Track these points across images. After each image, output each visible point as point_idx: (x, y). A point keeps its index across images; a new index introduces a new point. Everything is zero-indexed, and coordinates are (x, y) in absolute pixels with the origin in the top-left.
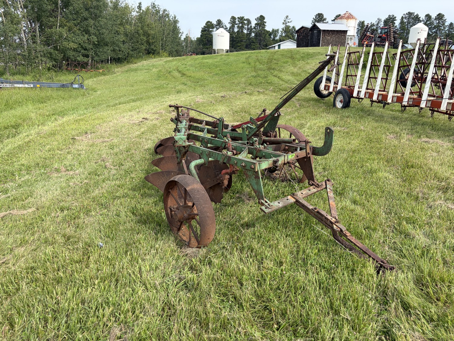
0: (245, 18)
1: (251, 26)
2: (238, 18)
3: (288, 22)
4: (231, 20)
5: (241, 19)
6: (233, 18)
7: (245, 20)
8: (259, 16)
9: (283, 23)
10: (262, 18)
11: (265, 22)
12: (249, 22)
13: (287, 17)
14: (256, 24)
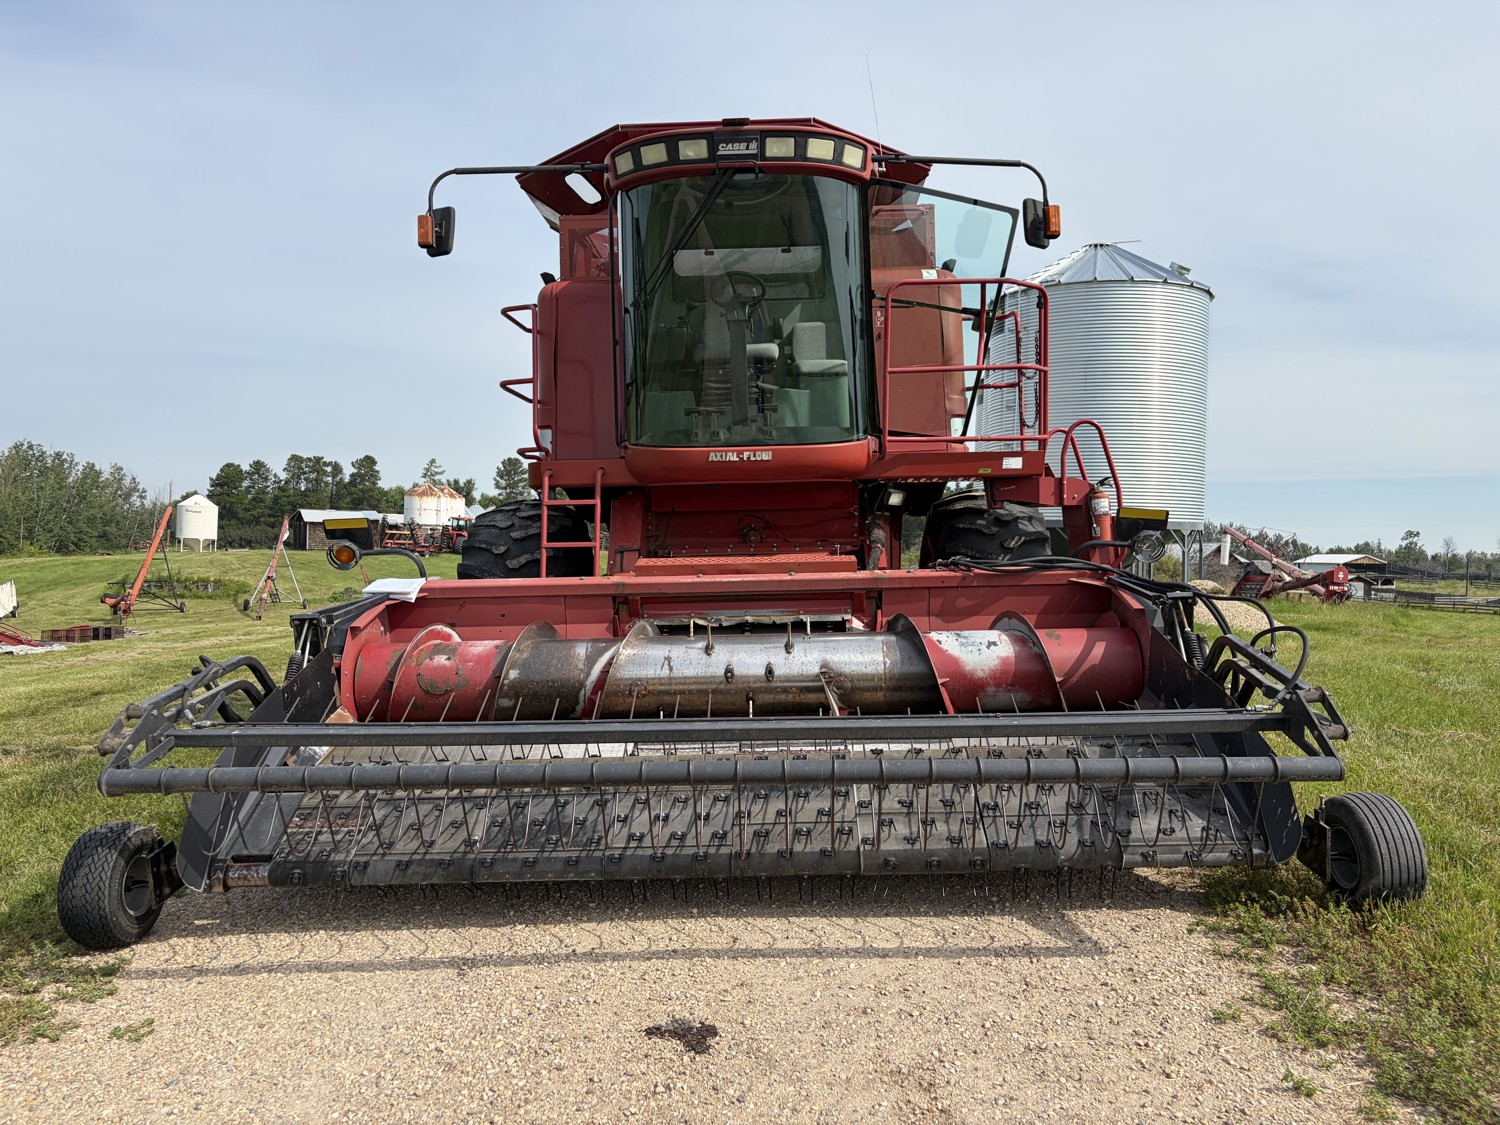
0: (327, 459)
1: (341, 479)
2: (309, 459)
3: (437, 473)
4: (288, 464)
5: (318, 460)
6: (295, 458)
7: (327, 464)
8: (362, 457)
9: (425, 476)
10: (368, 462)
11: (378, 472)
12: (337, 469)
13: (433, 461)
14: (352, 475)
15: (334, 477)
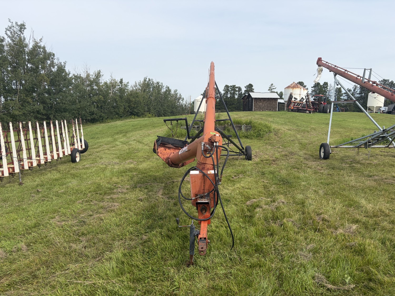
2: (231, 86)
3: (273, 89)
4: (225, 88)
6: (227, 86)
7: (236, 88)
8: (248, 84)
9: (269, 90)
10: (250, 86)
11: (253, 89)
12: (240, 89)
13: (272, 84)
14: (245, 91)
15: (239, 92)
